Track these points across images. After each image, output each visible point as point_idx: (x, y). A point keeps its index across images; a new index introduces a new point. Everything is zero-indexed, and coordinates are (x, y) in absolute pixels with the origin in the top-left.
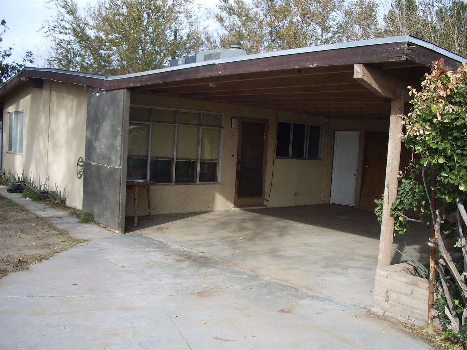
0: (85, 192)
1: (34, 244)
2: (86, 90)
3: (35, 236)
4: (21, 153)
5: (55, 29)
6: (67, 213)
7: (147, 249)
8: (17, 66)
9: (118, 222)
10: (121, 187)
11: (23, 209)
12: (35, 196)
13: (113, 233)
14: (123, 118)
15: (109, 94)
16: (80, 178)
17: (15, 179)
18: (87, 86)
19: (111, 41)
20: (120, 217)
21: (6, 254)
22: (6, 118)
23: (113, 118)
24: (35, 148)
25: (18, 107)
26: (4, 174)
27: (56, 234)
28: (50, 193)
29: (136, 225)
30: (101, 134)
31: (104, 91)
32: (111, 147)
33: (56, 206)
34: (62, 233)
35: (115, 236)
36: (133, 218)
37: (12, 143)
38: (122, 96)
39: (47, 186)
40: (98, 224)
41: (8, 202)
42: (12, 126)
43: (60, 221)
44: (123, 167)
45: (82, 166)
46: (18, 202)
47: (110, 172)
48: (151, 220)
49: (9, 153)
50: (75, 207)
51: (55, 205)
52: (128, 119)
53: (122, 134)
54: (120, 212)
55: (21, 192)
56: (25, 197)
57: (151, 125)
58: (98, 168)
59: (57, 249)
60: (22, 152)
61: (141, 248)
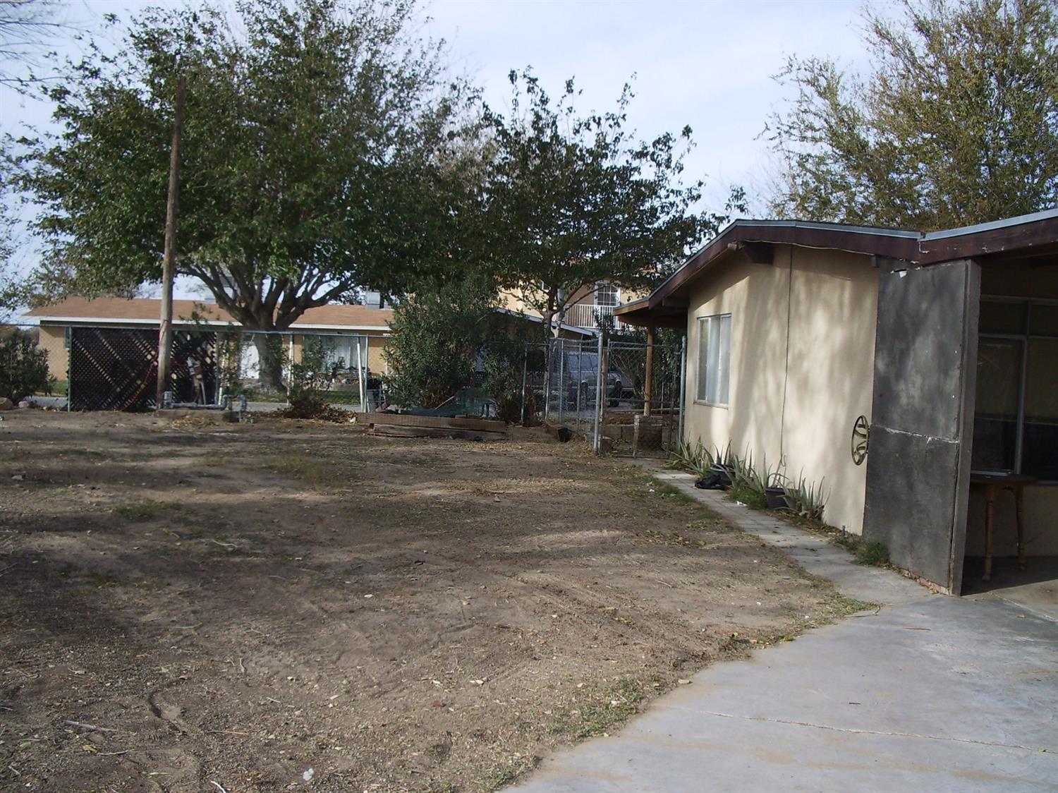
0: (869, 495)
1: (759, 603)
2: (874, 264)
3: (761, 587)
4: (725, 405)
5: (792, 131)
6: (827, 539)
7: (1018, 638)
8: (713, 220)
9: (947, 568)
10: (958, 488)
11: (730, 527)
12: (754, 498)
13: (934, 593)
14: (964, 327)
15: (930, 272)
16: (858, 463)
17: (711, 460)
18: (878, 256)
19: (914, 150)
20: (953, 556)
21: (704, 621)
22: (694, 331)
23: (939, 327)
24: (756, 394)
25: (719, 305)
26: (688, 448)
27: (807, 586)
28: (787, 493)
29: (988, 578)
30: (910, 363)
31: (917, 265)
32: (935, 396)
33: (802, 524)
34: (819, 584)
35: (938, 599)
36: (982, 561)
37: (705, 383)
38: (963, 276)
39: (782, 478)
40: (899, 570)
41: (698, 509)
42: (706, 346)
43: (811, 557)
44: (964, 439)
45: (864, 436)
46: (719, 510)
47: (931, 451)
48: (1022, 568)
49: (700, 404)
50: (844, 527)
51: (800, 521)
52: (975, 328)
53: (961, 364)
54: (954, 545)
55: (723, 488)
56: (734, 498)
57: (1026, 342)
58: (905, 441)
59: (811, 619)
60: (727, 403)
61: (1003, 633)
